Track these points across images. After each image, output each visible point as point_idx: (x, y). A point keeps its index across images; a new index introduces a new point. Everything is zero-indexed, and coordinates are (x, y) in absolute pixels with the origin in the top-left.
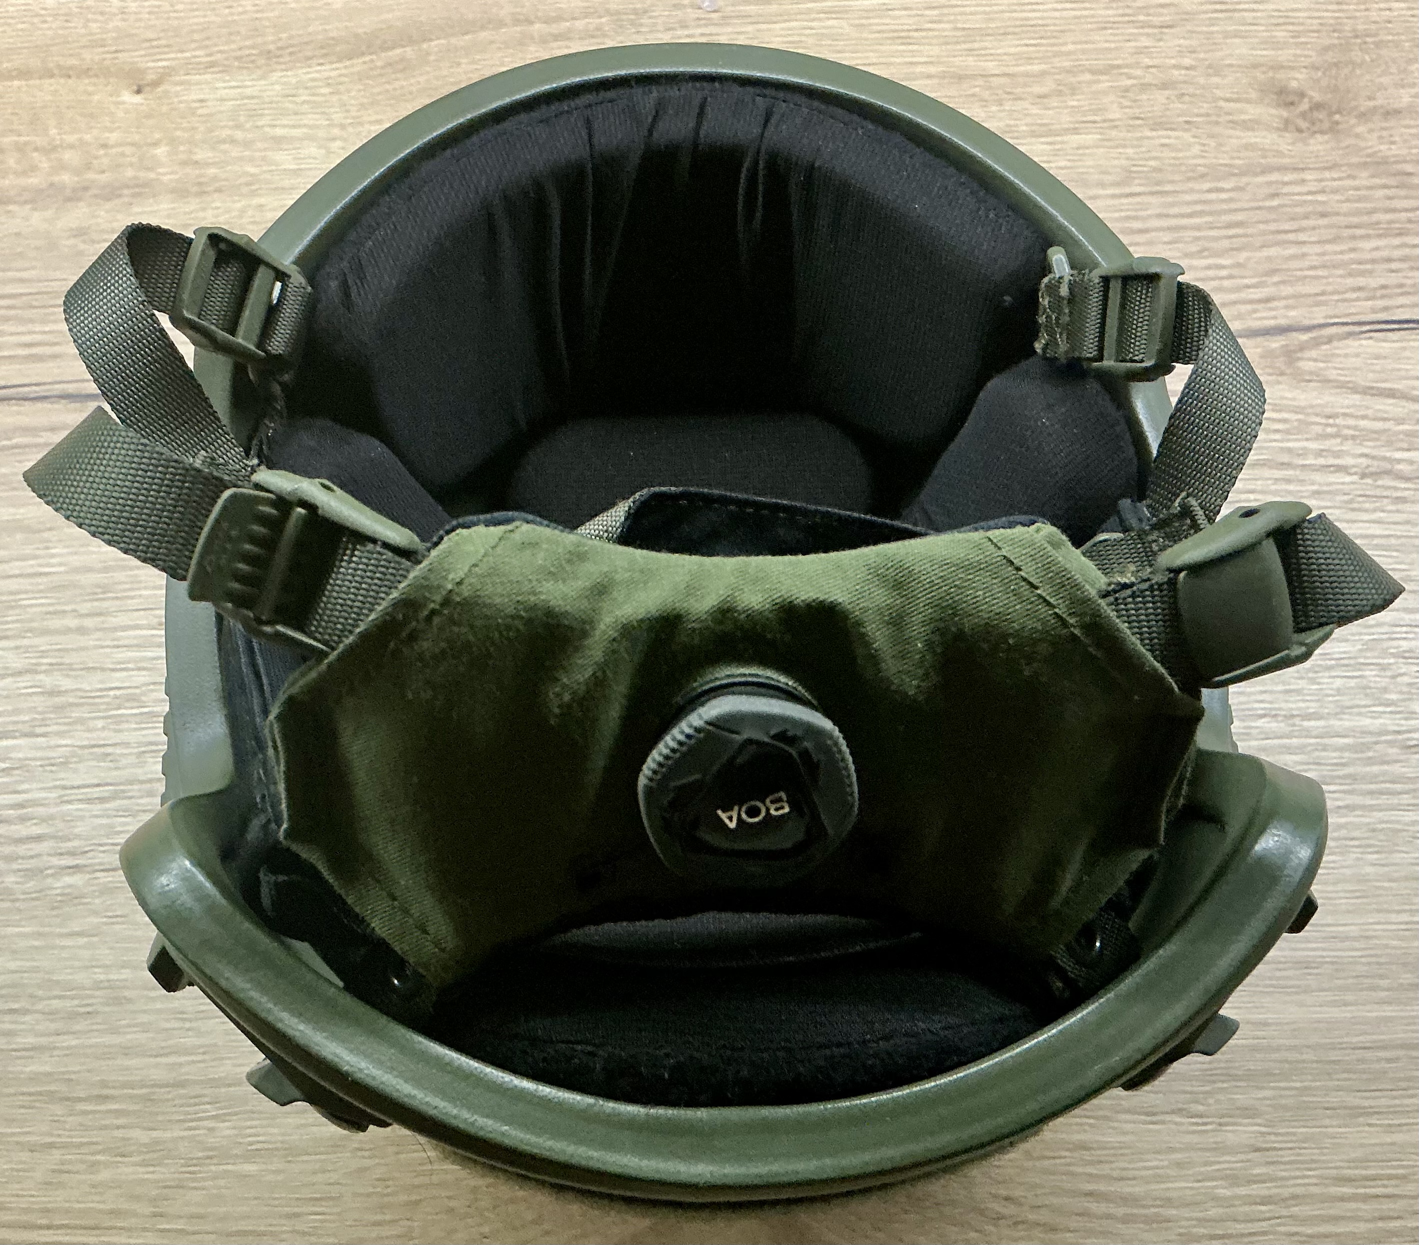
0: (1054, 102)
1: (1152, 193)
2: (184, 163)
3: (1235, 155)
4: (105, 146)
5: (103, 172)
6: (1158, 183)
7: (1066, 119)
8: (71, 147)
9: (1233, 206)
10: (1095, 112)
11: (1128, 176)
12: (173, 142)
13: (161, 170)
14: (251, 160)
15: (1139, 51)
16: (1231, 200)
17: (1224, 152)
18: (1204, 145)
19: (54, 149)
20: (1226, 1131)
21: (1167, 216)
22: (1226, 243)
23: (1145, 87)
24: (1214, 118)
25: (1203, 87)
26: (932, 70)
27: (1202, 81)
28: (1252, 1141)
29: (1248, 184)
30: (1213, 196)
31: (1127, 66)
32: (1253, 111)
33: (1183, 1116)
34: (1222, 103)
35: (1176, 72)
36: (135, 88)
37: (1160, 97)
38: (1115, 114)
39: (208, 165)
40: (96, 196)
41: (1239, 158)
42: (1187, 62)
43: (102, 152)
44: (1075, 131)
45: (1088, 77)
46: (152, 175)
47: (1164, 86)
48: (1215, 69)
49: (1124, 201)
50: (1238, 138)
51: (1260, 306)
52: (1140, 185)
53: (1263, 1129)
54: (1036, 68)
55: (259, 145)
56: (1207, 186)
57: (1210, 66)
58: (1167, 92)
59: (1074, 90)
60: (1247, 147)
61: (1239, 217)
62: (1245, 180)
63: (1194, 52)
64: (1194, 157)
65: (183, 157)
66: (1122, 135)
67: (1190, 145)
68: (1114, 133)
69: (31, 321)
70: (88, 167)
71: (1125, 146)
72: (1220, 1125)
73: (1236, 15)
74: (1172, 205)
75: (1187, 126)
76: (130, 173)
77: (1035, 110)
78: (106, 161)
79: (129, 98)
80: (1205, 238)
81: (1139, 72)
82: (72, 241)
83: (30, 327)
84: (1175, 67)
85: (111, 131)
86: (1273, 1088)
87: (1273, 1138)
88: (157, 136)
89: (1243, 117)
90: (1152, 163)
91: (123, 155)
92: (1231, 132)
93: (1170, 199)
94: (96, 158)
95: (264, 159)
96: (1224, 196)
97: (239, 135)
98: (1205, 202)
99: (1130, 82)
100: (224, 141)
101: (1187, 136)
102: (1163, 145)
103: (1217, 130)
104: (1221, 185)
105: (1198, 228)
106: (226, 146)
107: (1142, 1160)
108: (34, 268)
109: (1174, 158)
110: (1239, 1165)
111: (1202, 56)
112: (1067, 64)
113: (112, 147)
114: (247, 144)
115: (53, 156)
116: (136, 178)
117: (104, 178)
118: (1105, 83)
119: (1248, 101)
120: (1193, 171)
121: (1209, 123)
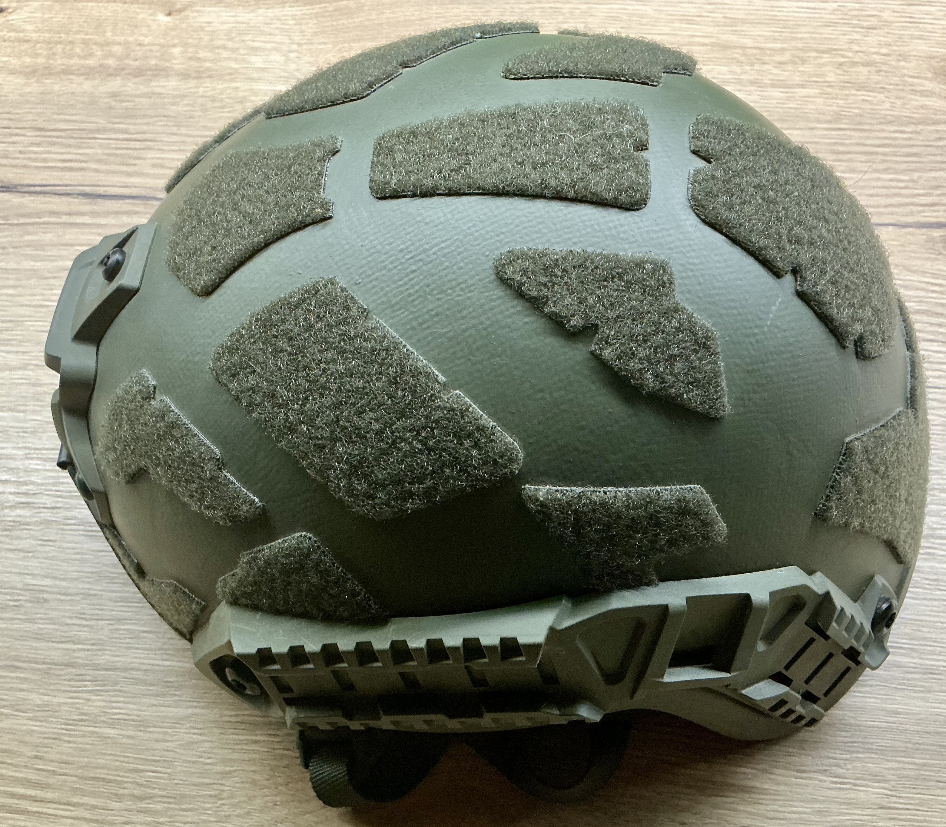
0: (790, 67)
1: (854, 130)
2: (190, 59)
3: (915, 111)
4: (140, 45)
5: (136, 60)
6: (860, 124)
7: (797, 79)
8: (119, 44)
9: (911, 143)
10: (818, 76)
11: (838, 117)
12: (185, 45)
13: (174, 62)
14: (235, 60)
15: (852, 42)
16: (910, 139)
17: (907, 109)
18: (892, 103)
19: (108, 44)
20: (859, 790)
21: (864, 145)
22: (904, 166)
23: (854, 64)
24: (901, 87)
25: (895, 67)
26: (707, 41)
27: (894, 63)
28: (878, 801)
29: (922, 130)
30: (898, 135)
31: (841, 50)
32: (929, 85)
33: (827, 776)
34: (907, 78)
35: (875, 57)
36: (167, 12)
37: (864, 70)
38: (831, 78)
39: (205, 60)
40: (129, 74)
41: (917, 113)
42: (884, 51)
43: (138, 48)
44: (803, 86)
45: (814, 54)
46: (167, 64)
47: (867, 64)
48: (903, 57)
49: (834, 133)
50: (916, 100)
51: (927, 208)
52: (847, 124)
53: (889, 792)
54: (778, 46)
55: (242, 52)
56: (894, 128)
57: (900, 55)
58: (869, 68)
59: (804, 61)
60: (922, 107)
61: (915, 150)
62: (921, 127)
63: (889, 45)
64: (885, 110)
65: (190, 55)
66: (836, 91)
67: (884, 102)
68: (829, 90)
69: (70, 146)
70: (127, 57)
71: (836, 99)
72: (855, 785)
73: (921, 25)
74: (868, 138)
75: (881, 90)
76: (153, 62)
77: (776, 71)
78: (139, 53)
79: (162, 18)
80: (891, 161)
81: (850, 54)
82: (107, 100)
83: (69, 150)
84: (876, 53)
85: (146, 36)
86: (899, 762)
87: (894, 799)
88: (176, 41)
89: (922, 88)
90: (857, 111)
91: (151, 51)
92: (913, 97)
93: (866, 134)
94: (133, 51)
95: (244, 60)
96: (905, 136)
97: (230, 44)
98: (890, 138)
99: (843, 60)
100: (219, 48)
101: (881, 97)
102: (864, 100)
103: (901, 94)
104: (903, 128)
105: (885, 154)
106: (221, 51)
107: (792, 806)
108: (79, 114)
109: (872, 109)
110: (867, 817)
111: (895, 48)
112: (800, 45)
113: (146, 45)
114: (234, 50)
115: (106, 48)
116: (157, 65)
117: (136, 63)
118: (826, 58)
119: (926, 79)
120: (884, 118)
121: (898, 90)
